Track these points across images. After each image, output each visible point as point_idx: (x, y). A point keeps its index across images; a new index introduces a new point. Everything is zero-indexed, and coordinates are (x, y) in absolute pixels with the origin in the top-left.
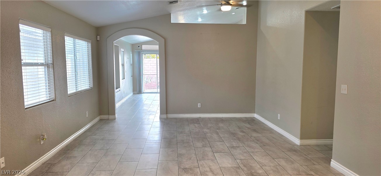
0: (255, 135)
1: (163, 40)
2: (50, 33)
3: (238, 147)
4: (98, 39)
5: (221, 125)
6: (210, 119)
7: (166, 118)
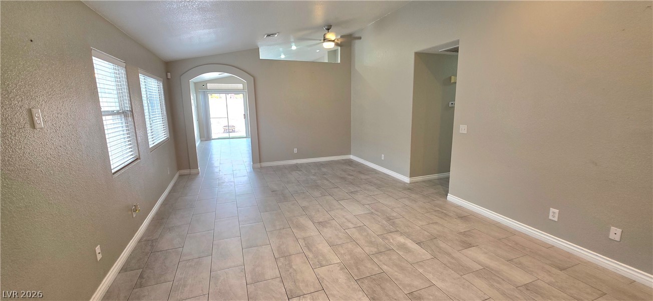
0: (363, 177)
1: (253, 78)
2: (124, 69)
3: (357, 191)
4: (169, 77)
5: (324, 170)
6: (309, 164)
7: (259, 167)
